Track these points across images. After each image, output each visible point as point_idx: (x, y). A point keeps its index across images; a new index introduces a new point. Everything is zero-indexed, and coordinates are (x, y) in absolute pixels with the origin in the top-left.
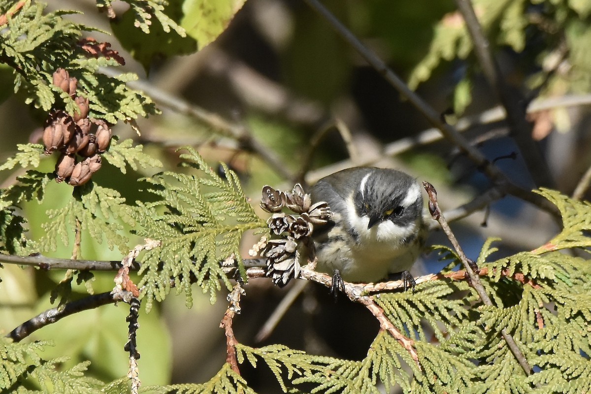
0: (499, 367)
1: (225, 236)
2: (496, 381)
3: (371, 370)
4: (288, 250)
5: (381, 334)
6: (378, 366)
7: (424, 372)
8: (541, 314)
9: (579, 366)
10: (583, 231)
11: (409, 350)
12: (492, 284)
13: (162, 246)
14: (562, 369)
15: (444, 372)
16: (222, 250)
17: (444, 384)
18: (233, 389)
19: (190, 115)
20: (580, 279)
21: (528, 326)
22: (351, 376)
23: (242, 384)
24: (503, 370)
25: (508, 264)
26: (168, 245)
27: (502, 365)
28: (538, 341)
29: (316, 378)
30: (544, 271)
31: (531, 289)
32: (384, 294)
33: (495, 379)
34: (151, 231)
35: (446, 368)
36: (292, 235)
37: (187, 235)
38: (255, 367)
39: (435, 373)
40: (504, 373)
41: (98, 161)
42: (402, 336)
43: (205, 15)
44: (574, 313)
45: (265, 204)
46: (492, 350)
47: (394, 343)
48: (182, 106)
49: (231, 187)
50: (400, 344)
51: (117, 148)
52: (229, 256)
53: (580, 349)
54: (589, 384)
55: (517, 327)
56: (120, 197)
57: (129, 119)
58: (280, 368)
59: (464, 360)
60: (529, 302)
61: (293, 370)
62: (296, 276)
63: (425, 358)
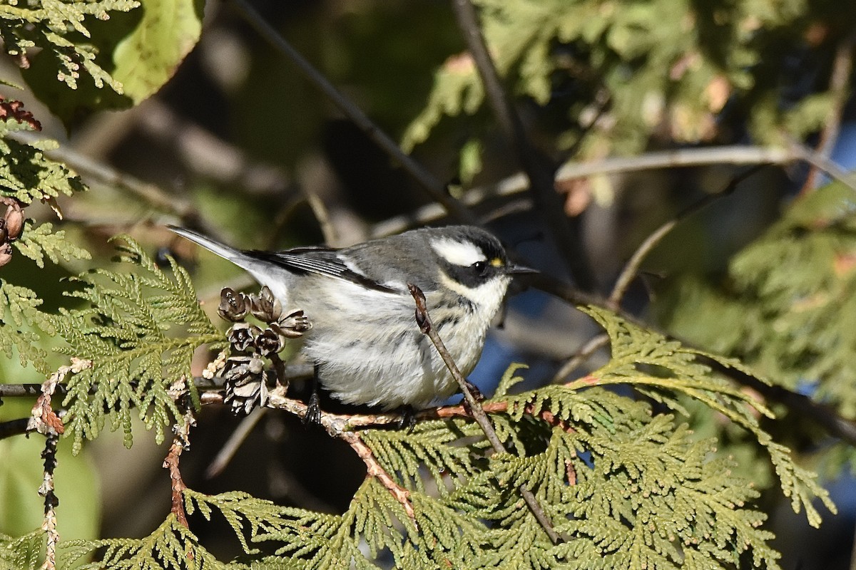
0: (517, 532)
1: (174, 353)
2: (512, 550)
3: (353, 527)
4: (253, 370)
5: (367, 481)
6: (362, 522)
7: (421, 533)
8: (573, 466)
9: (618, 537)
10: (636, 364)
11: (403, 504)
12: (513, 424)
13: (93, 367)
14: (596, 540)
15: (447, 534)
16: (169, 371)
17: (446, 550)
18: (180, 546)
19: (119, 186)
20: (626, 425)
21: (556, 480)
22: (327, 534)
23: (192, 541)
24: (522, 537)
25: (534, 399)
26: (101, 366)
27: (520, 530)
28: (567, 503)
29: (282, 535)
30: (579, 411)
31: (563, 433)
32: (374, 431)
33: (512, 548)
34: (80, 348)
35: (449, 529)
36: (258, 351)
37: (126, 352)
38: (209, 519)
39: (434, 535)
40: (523, 540)
41: (7, 252)
42: (394, 484)
43: (143, 58)
44: (615, 468)
45: (224, 311)
46: (509, 510)
47: (384, 493)
48: (109, 174)
49: (181, 289)
50: (392, 495)
51: (33, 234)
52: (179, 379)
53: (621, 515)
54: (630, 561)
55: (542, 482)
56: (36, 299)
57: (48, 197)
58: (240, 521)
59: (473, 520)
60: (559, 450)
61: (258, 526)
62: (262, 403)
63: (424, 515)
